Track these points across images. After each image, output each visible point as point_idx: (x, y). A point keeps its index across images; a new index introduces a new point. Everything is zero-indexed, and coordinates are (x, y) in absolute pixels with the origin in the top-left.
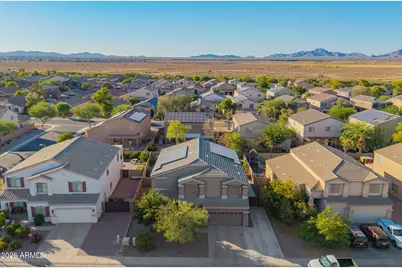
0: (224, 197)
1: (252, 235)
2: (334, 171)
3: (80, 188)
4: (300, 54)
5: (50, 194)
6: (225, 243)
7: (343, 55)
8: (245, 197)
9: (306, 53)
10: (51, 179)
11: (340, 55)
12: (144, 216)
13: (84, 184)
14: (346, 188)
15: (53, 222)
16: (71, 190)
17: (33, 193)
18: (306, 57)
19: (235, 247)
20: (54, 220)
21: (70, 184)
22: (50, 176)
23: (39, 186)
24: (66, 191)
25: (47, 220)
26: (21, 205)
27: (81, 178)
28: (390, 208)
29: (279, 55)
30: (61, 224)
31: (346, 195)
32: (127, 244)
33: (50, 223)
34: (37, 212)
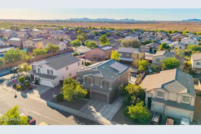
2: (163, 85)
3: (51, 73)
5: (41, 73)
8: (110, 89)
10: (42, 67)
13: (52, 71)
14: (166, 95)
16: (48, 73)
20: (41, 83)
21: (48, 70)
23: (39, 69)
24: (46, 73)
28: (192, 112)
30: (43, 85)
31: (166, 99)
34: (37, 79)
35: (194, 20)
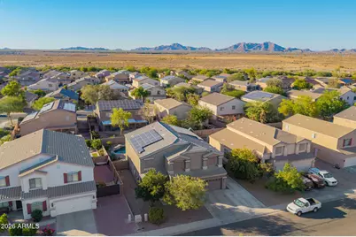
0: (205, 168)
1: (233, 195)
2: (275, 137)
3: (76, 178)
4: (161, 48)
5: (45, 188)
6: (218, 204)
7: (195, 49)
8: (220, 166)
9: (166, 47)
10: (46, 173)
11: (192, 49)
12: (152, 193)
13: (79, 173)
14: (286, 149)
15: (52, 216)
16: (66, 181)
17: (26, 189)
18: (165, 50)
19: (227, 206)
20: (53, 214)
21: (65, 175)
22: (45, 170)
23: (32, 182)
24: (61, 183)
25: (45, 214)
26: (7, 205)
27: (76, 168)
28: (313, 160)
29: (143, 49)
31: (285, 155)
32: (140, 221)
33: (49, 217)
34: (33, 209)
35: (78, 48)
